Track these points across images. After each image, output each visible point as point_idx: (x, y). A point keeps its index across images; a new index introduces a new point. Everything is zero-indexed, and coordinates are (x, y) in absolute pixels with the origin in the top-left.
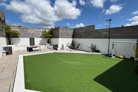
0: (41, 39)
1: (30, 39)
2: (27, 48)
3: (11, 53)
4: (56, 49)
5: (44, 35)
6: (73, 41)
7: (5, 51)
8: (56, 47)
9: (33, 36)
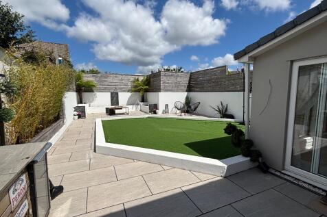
0: (129, 94)
1: (112, 94)
2: (107, 109)
3: (84, 116)
4: (155, 113)
5: (136, 87)
6: (187, 98)
7: (76, 113)
8: (154, 109)
9: (116, 89)
